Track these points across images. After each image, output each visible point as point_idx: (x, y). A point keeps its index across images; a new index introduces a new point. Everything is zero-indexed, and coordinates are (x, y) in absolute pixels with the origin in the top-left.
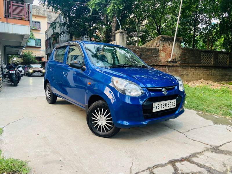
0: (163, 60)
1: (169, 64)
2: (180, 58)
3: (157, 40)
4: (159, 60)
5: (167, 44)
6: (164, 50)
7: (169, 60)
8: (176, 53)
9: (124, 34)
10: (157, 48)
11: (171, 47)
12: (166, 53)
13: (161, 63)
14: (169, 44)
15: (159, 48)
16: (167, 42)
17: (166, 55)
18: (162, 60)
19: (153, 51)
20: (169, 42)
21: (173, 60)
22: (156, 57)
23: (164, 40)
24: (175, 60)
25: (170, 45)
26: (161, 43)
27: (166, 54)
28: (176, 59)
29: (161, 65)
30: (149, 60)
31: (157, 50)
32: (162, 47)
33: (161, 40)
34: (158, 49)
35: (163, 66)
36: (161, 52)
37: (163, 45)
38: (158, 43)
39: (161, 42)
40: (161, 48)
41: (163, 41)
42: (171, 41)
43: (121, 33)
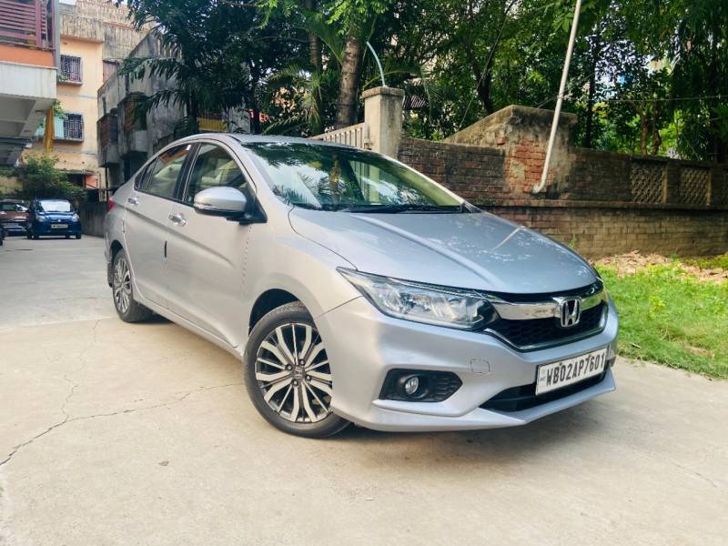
0: (518, 190)
1: (535, 203)
2: (567, 181)
3: (497, 122)
4: (505, 190)
5: (530, 137)
6: (522, 156)
7: (537, 189)
8: (558, 165)
9: (393, 101)
10: (499, 147)
11: (541, 145)
12: (525, 164)
13: (511, 199)
14: (537, 137)
15: (506, 148)
16: (531, 129)
17: (526, 172)
18: (514, 188)
19: (485, 159)
20: (537, 129)
21: (549, 187)
22: (496, 177)
23: (522, 122)
24: (552, 190)
25: (540, 139)
26: (512, 133)
27: (527, 168)
28: (556, 185)
29: (511, 203)
30: (474, 189)
31: (498, 155)
32: (514, 146)
33: (512, 122)
34: (501, 153)
35: (516, 208)
36: (512, 161)
37: (516, 139)
38: (502, 133)
39: (510, 129)
40: (511, 149)
41: (517, 124)
42: (541, 127)
43: (385, 95)
